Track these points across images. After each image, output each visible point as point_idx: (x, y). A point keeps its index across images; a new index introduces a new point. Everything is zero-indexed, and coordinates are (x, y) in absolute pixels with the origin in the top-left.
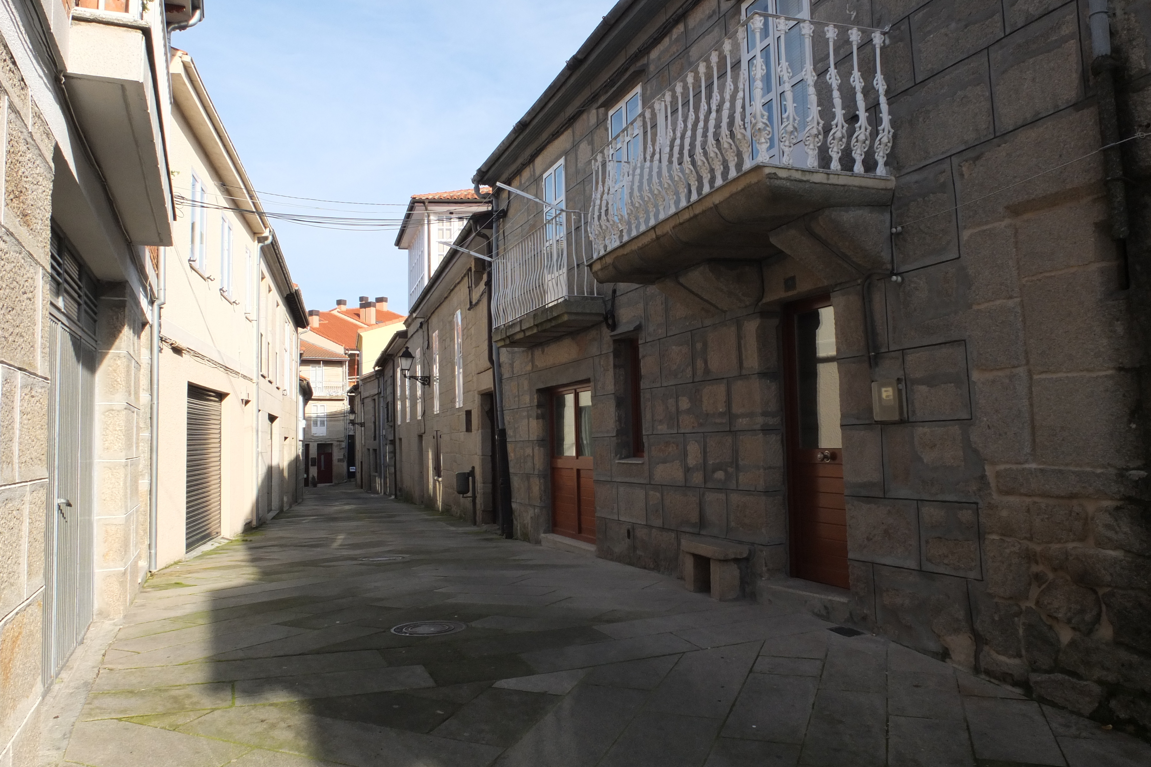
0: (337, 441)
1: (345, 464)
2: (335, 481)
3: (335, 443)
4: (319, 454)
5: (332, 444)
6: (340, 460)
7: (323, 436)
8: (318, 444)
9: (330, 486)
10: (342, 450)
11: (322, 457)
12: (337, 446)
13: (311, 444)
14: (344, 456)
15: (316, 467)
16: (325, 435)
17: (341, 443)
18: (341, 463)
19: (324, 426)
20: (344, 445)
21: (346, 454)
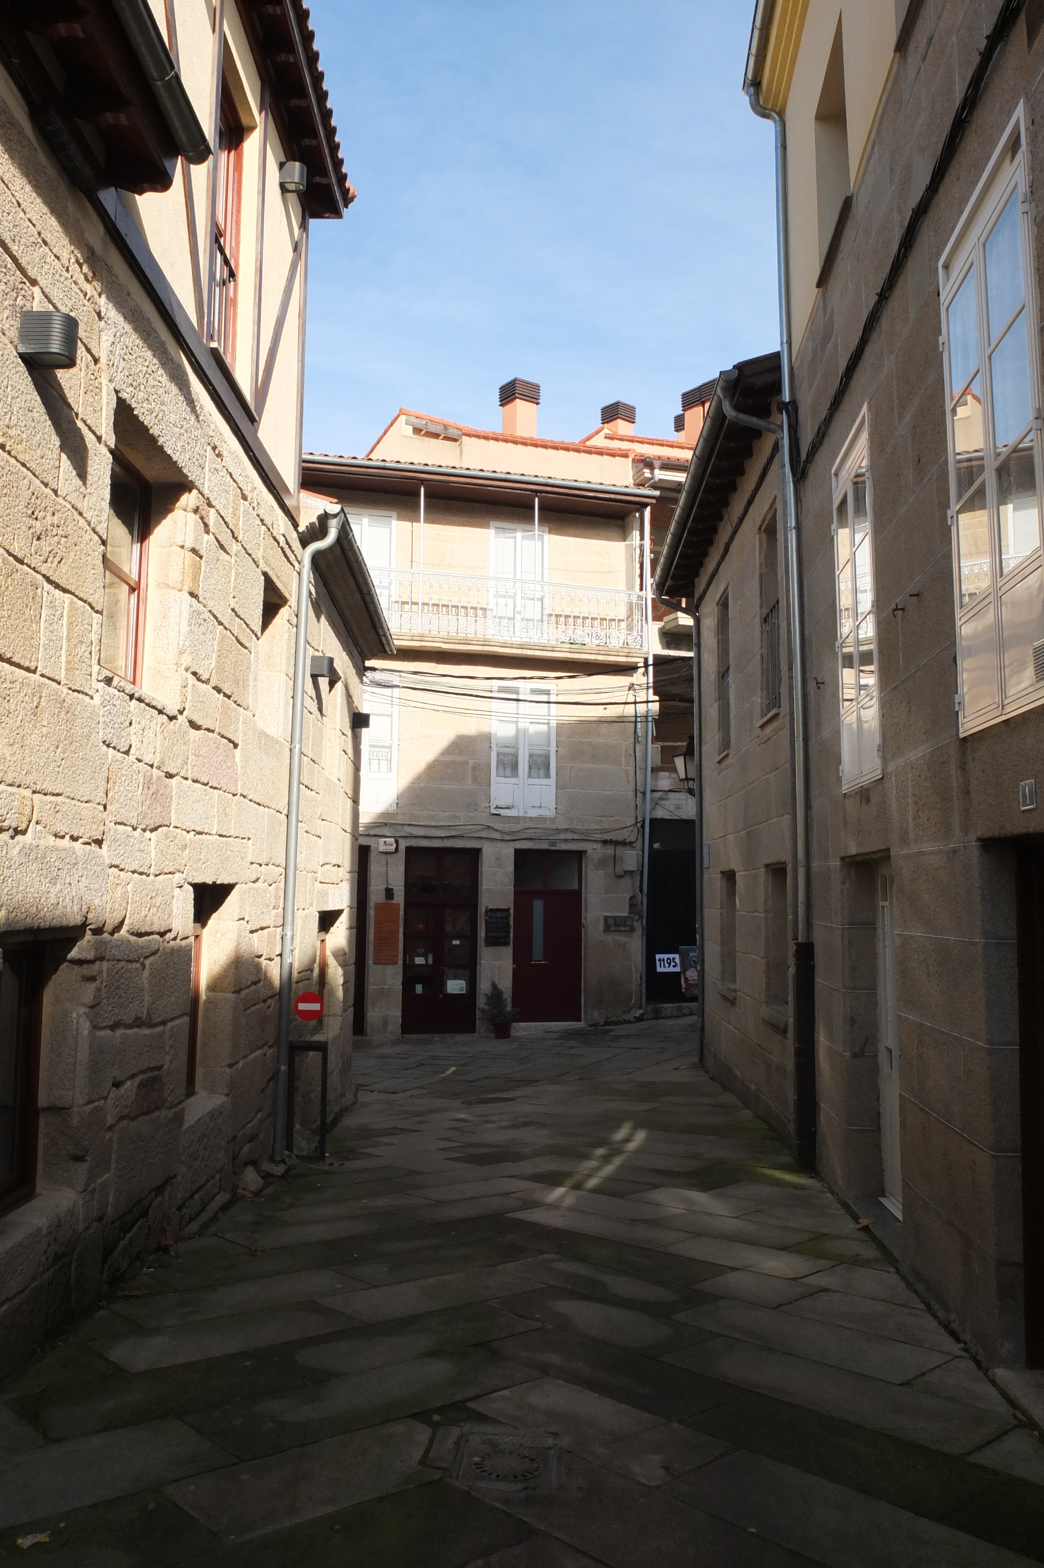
0: (605, 842)
1: (636, 944)
2: (591, 1014)
3: (594, 851)
4: (522, 895)
5: (580, 855)
6: (612, 925)
7: (541, 819)
8: (517, 851)
9: (569, 1035)
10: (627, 882)
11: (538, 906)
12: (602, 863)
13: (489, 851)
14: (632, 906)
15: (507, 953)
16: (549, 811)
17: (620, 850)
18: (621, 938)
19: (547, 775)
20: (631, 859)
21: (643, 900)
